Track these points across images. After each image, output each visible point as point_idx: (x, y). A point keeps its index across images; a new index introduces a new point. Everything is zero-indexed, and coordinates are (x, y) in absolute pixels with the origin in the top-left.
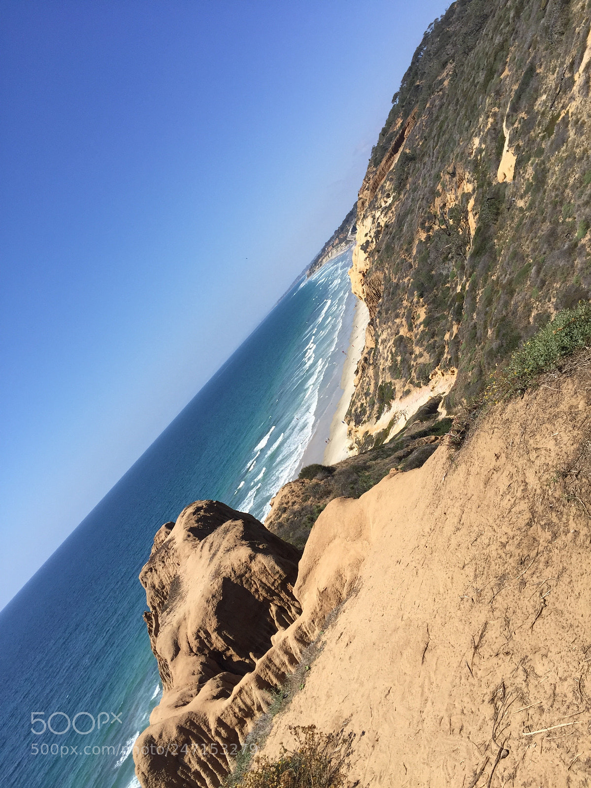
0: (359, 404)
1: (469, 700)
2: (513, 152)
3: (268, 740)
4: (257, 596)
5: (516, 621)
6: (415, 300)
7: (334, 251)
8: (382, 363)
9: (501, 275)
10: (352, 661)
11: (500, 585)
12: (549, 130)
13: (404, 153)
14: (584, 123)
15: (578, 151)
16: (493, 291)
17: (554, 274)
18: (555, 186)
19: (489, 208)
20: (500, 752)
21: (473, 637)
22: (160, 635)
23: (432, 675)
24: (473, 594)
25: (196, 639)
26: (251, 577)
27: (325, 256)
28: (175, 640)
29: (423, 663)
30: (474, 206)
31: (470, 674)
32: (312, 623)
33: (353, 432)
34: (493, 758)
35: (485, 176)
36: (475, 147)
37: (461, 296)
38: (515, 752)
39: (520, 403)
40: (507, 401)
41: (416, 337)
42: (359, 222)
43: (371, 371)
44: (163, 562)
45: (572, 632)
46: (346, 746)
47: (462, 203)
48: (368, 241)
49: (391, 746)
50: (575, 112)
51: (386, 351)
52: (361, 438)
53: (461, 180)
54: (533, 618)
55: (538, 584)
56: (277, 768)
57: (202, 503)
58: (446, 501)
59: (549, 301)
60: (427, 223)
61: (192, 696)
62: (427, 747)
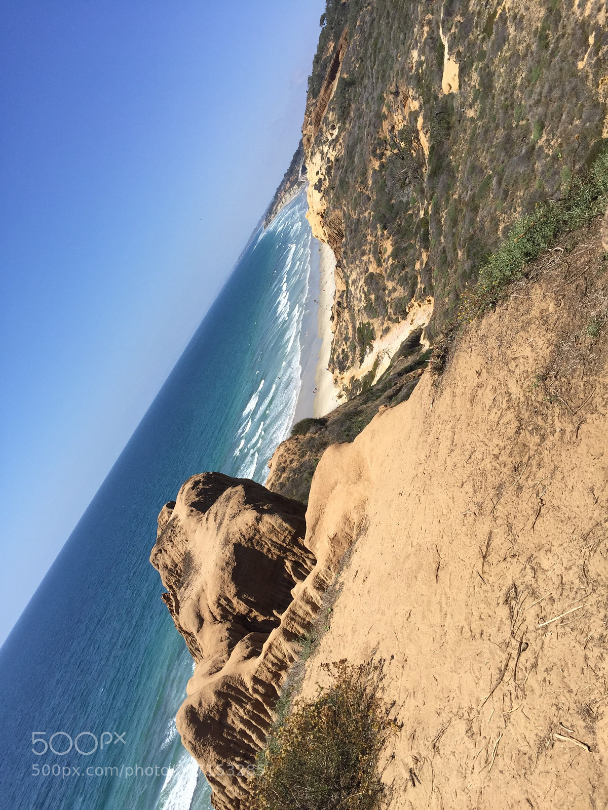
0: (340, 350)
1: (485, 606)
2: (454, 60)
3: (304, 684)
4: (270, 556)
5: (518, 525)
6: (379, 233)
7: (287, 195)
8: (356, 305)
9: (463, 192)
10: (371, 594)
11: (499, 495)
12: (487, 31)
13: (342, 79)
14: (522, 17)
15: (521, 48)
16: (458, 211)
17: (516, 182)
18: (503, 89)
19: (439, 123)
20: (520, 646)
21: (480, 547)
22: (182, 610)
23: (447, 590)
24: (474, 509)
25: (218, 607)
26: (261, 538)
27: (279, 203)
28: (197, 613)
29: (437, 580)
30: (423, 123)
31: (482, 582)
32: (328, 570)
33: (338, 380)
34: (515, 653)
35: (430, 90)
36: (414, 61)
37: (425, 222)
38: (534, 644)
39: (493, 317)
40: (481, 317)
41: (386, 271)
42: (308, 161)
43: (346, 315)
44: (171, 541)
45: (571, 524)
46: (378, 672)
47: (410, 123)
48: (320, 180)
49: (419, 663)
50: (511, 6)
51: (358, 291)
52: (348, 385)
53: (406, 98)
54: (533, 518)
55: (534, 487)
56: (316, 706)
57: (199, 477)
58: (437, 426)
59: (515, 211)
60: (378, 150)
61: (224, 662)
62: (453, 656)
